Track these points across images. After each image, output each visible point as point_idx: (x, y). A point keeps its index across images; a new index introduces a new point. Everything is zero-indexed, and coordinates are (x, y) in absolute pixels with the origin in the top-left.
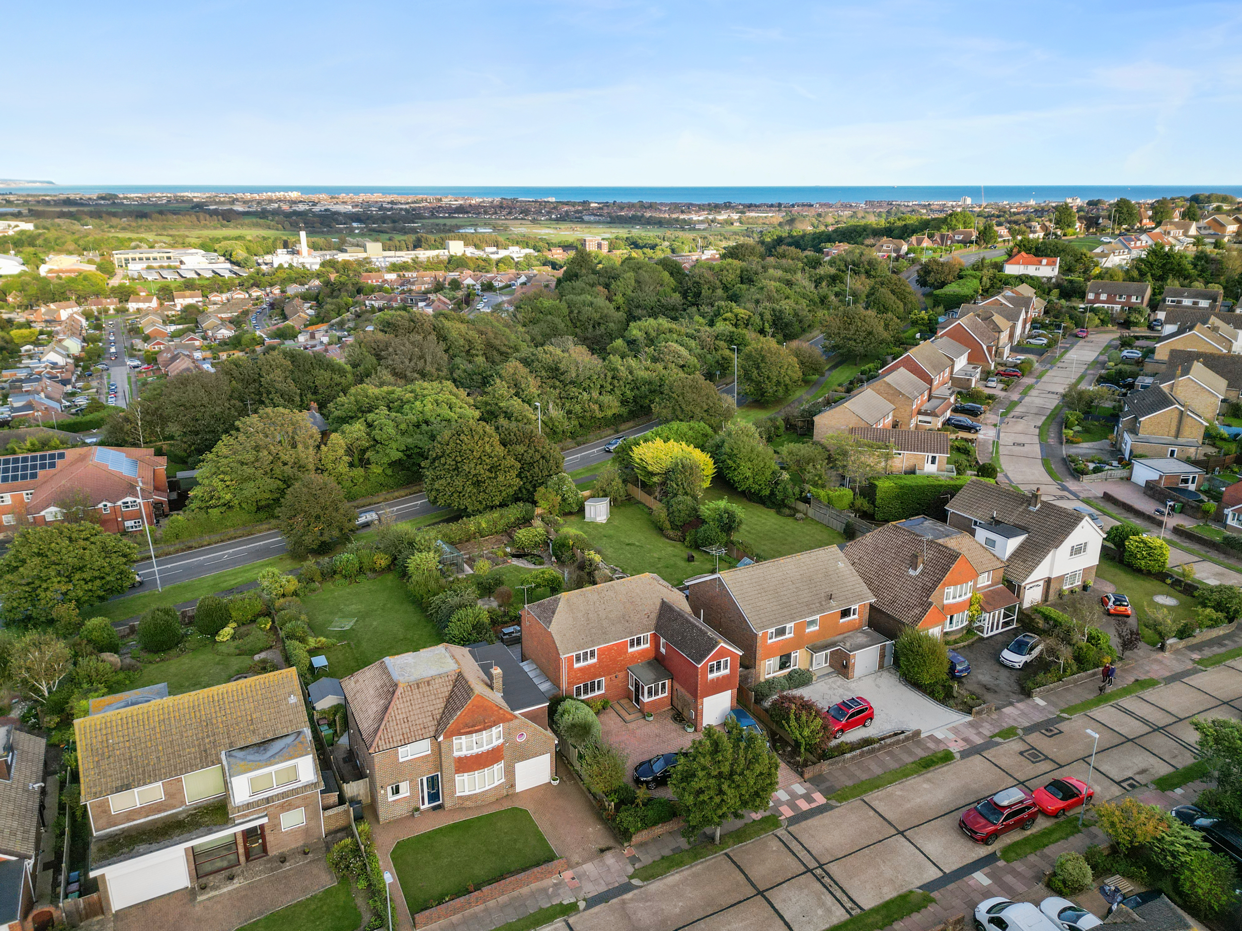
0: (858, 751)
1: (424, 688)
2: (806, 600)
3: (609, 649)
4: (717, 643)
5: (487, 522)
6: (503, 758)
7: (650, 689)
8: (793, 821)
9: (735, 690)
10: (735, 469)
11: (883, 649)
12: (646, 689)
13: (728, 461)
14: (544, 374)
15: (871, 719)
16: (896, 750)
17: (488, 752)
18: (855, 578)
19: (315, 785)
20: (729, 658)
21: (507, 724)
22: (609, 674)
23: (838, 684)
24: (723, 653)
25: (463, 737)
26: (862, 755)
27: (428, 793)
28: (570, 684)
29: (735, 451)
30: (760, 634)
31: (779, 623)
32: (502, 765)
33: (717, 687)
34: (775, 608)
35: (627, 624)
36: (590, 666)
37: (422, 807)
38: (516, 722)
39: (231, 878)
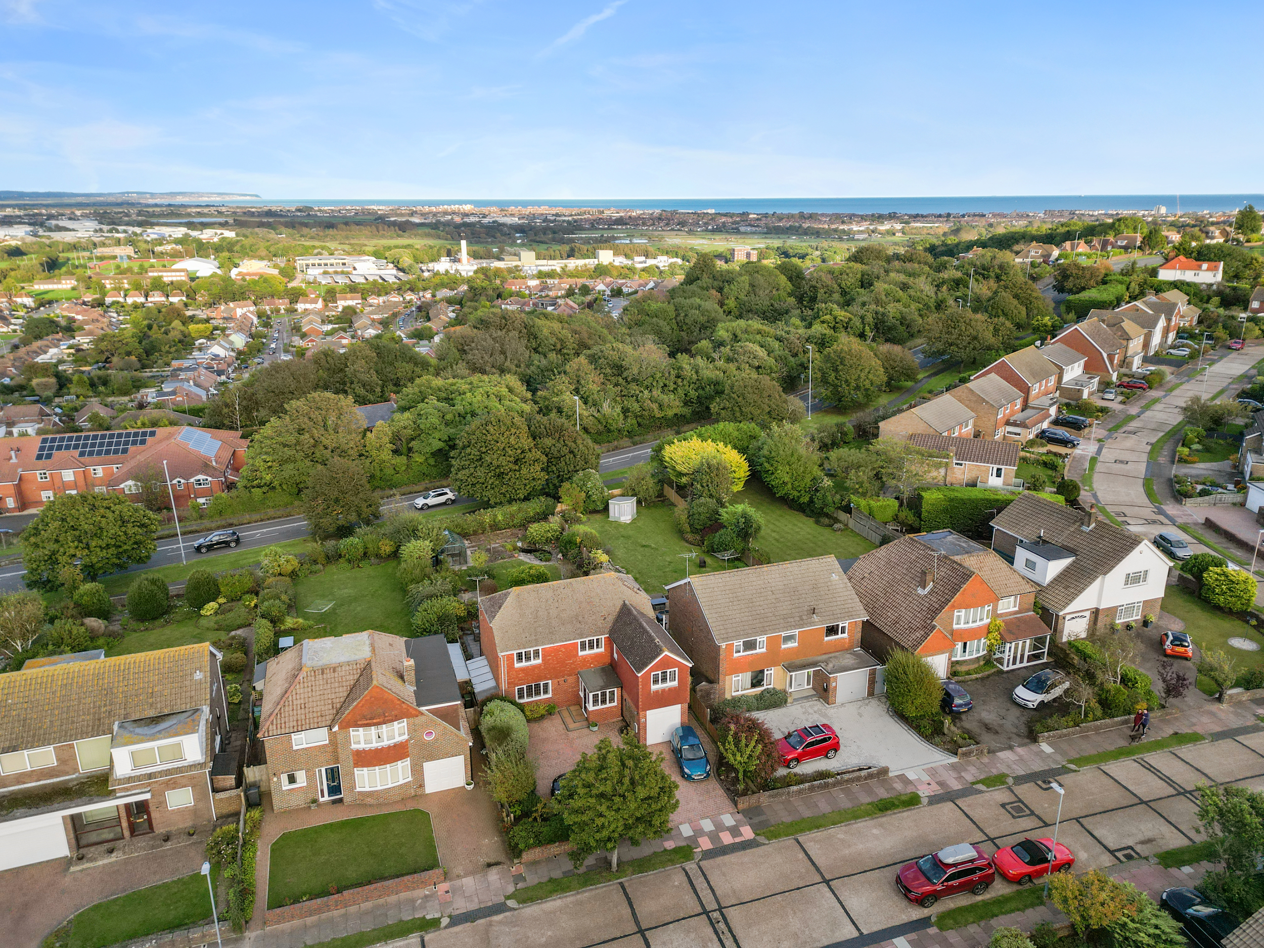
0: (807, 785)
1: (329, 675)
2: (785, 612)
3: (556, 650)
4: (661, 651)
5: (504, 515)
6: (408, 756)
7: (595, 696)
8: (709, 855)
9: (686, 705)
10: (772, 474)
11: (873, 674)
12: (591, 695)
13: (766, 464)
14: (608, 371)
15: (836, 751)
16: (855, 787)
17: (389, 747)
18: (849, 593)
19: (201, 765)
20: (677, 669)
21: (411, 720)
22: (556, 677)
23: (816, 708)
24: (667, 663)
25: (361, 729)
26: (812, 789)
27: (328, 785)
28: (511, 684)
29: (773, 454)
30: (723, 645)
31: (748, 635)
32: (409, 762)
33: (663, 700)
34: (745, 618)
35: (579, 625)
36: (534, 667)
37: (321, 800)
38: (420, 720)
39: (111, 851)
